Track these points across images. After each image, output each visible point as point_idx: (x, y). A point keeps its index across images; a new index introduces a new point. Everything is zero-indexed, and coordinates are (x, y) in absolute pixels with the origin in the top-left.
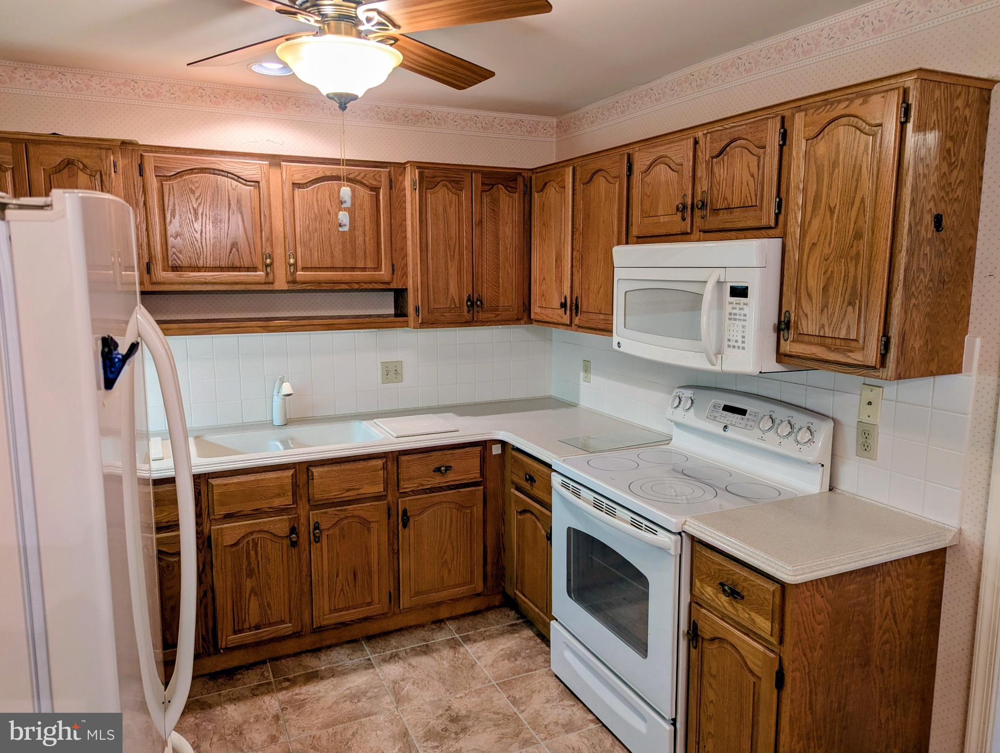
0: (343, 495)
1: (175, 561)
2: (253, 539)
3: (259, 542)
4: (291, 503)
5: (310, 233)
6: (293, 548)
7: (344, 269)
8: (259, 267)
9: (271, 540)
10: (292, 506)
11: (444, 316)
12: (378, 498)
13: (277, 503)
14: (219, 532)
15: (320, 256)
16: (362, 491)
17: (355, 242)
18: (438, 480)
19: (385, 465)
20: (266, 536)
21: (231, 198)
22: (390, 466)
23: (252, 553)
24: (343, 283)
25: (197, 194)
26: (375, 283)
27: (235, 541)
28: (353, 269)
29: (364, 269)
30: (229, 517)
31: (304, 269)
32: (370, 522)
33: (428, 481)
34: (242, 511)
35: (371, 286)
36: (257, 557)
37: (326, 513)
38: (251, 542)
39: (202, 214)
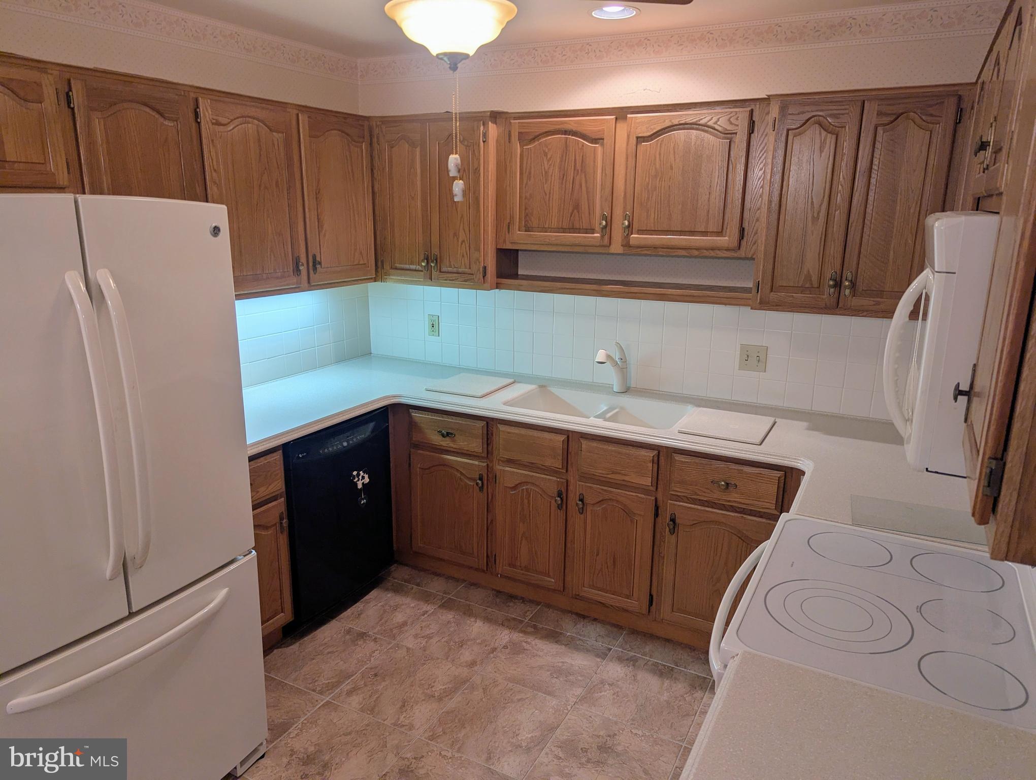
0: (609, 476)
1: (471, 485)
2: (527, 489)
3: (532, 493)
4: (561, 467)
5: (648, 191)
6: (559, 511)
7: (681, 233)
8: (597, 229)
9: (541, 495)
10: (561, 470)
11: (792, 296)
12: (646, 491)
13: (549, 462)
14: (502, 472)
15: (656, 218)
16: (627, 478)
17: (697, 201)
18: (716, 495)
19: (656, 459)
20: (537, 490)
21: (577, 157)
22: (663, 461)
23: (526, 501)
24: (680, 249)
25: (549, 157)
26: (719, 250)
27: (513, 485)
28: (692, 233)
29: (705, 233)
30: (510, 462)
31: (640, 232)
32: (635, 513)
33: (704, 492)
34: (520, 460)
35: (712, 254)
36: (529, 506)
37: (590, 487)
38: (525, 491)
39: (552, 176)
